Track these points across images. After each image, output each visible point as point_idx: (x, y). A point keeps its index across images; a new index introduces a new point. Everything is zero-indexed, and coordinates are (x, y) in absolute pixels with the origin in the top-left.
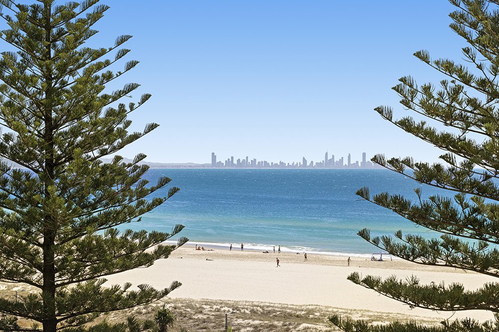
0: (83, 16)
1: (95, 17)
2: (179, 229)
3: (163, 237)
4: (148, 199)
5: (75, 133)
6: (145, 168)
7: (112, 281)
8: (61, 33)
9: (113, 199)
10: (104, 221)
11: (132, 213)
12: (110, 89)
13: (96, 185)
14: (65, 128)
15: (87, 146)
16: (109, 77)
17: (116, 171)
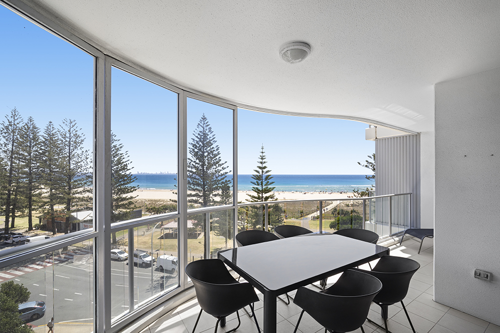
0: (119, 147)
1: (121, 147)
2: (138, 186)
3: (135, 187)
4: (132, 181)
5: (117, 168)
6: (132, 175)
7: (124, 196)
8: (113, 150)
9: (124, 180)
10: (124, 184)
11: (128, 183)
12: (124, 160)
13: (121, 178)
14: (115, 167)
15: (120, 170)
16: (124, 158)
17: (125, 176)
